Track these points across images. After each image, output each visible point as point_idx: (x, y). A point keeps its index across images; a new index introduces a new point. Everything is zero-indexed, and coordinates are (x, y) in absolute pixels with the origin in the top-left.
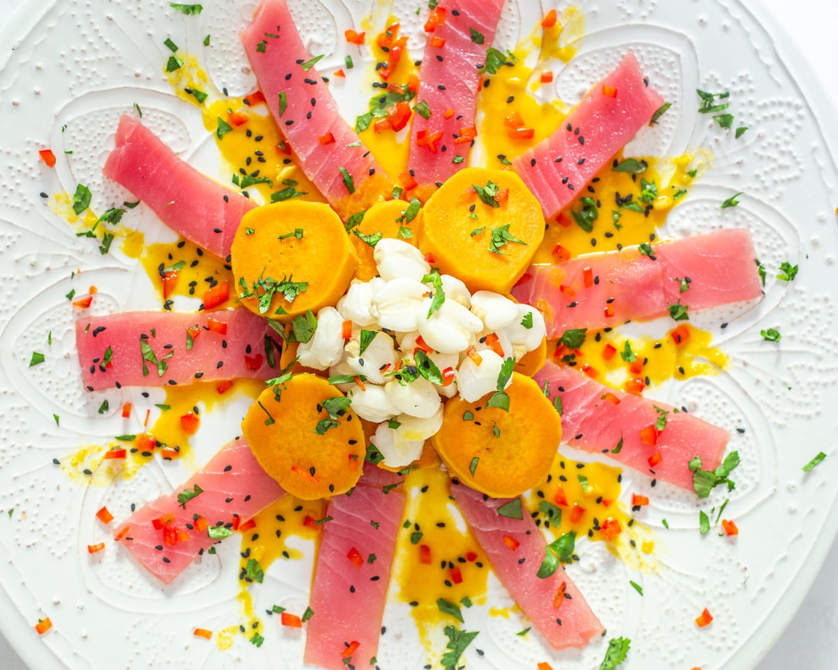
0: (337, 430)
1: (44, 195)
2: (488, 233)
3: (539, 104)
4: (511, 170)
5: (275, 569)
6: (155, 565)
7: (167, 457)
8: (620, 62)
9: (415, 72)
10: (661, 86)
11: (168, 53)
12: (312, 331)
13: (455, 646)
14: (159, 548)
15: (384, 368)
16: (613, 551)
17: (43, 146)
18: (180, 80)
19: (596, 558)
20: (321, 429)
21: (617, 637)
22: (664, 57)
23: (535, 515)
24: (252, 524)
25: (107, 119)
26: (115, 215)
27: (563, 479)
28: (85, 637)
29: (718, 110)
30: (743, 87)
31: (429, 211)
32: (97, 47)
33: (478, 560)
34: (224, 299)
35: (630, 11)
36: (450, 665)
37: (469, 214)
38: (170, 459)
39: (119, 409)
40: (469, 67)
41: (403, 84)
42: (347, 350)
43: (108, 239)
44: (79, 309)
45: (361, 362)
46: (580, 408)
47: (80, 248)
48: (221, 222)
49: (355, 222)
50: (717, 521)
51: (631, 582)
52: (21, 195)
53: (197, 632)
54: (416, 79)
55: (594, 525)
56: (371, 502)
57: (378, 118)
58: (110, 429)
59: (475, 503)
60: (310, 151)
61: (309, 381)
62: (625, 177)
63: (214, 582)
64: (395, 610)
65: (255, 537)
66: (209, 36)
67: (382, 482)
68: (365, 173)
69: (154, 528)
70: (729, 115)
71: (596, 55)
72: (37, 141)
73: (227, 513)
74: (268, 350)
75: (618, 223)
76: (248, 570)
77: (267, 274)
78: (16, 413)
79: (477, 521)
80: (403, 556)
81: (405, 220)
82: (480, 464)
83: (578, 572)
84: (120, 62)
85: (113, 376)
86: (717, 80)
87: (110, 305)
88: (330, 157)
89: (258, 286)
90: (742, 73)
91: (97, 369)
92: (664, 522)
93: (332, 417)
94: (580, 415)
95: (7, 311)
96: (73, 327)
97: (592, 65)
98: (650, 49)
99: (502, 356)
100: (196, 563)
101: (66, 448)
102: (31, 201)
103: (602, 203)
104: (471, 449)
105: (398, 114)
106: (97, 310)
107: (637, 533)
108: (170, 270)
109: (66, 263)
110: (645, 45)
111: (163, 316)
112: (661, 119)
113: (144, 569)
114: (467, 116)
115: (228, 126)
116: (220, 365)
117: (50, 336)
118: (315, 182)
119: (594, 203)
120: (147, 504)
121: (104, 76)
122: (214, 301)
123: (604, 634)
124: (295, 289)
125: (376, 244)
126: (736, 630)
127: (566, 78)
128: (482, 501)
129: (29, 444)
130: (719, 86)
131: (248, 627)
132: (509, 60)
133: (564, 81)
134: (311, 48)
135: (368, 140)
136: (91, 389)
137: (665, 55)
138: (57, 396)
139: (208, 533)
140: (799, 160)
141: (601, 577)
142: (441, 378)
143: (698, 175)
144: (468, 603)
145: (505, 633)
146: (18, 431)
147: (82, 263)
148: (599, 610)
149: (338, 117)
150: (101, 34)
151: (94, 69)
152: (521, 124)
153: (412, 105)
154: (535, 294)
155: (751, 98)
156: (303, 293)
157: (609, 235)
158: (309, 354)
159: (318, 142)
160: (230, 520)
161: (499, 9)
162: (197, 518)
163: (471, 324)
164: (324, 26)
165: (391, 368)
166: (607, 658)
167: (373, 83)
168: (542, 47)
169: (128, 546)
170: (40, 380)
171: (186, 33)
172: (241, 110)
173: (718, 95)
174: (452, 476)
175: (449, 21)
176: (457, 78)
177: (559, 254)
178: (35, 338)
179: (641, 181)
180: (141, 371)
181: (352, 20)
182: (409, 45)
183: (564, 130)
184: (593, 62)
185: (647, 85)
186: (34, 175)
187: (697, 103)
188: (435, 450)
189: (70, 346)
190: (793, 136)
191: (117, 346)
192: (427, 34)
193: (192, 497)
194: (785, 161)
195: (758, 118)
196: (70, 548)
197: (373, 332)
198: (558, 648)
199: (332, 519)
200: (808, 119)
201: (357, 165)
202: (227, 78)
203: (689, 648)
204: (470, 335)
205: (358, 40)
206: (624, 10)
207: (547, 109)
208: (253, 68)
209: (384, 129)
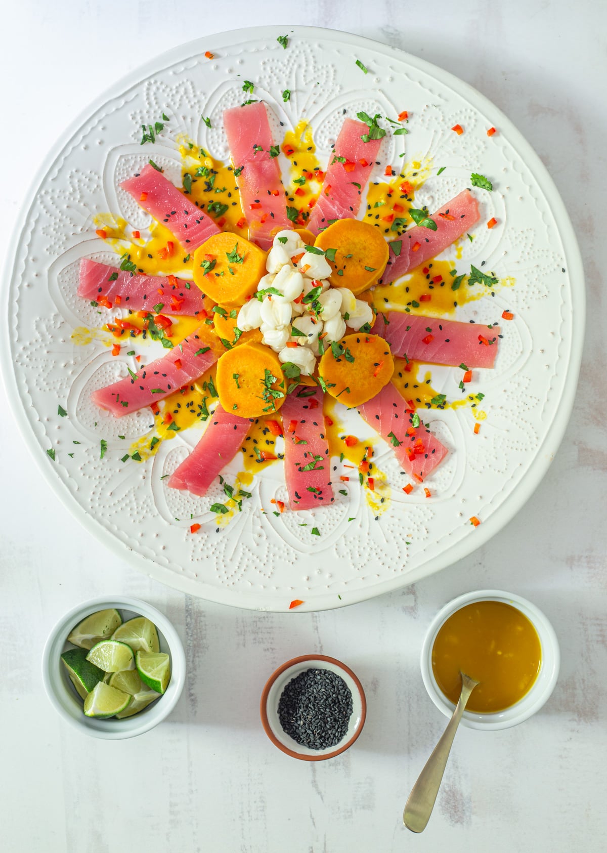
0: (351, 350)
1: (218, 530)
2: (232, 265)
3: (152, 239)
4: (193, 255)
5: (437, 387)
6: (437, 458)
7: (372, 454)
8: (126, 191)
9: (136, 314)
10: (139, 166)
11: (130, 460)
12: (293, 366)
13: (480, 279)
14: (426, 456)
15: (313, 322)
16: (419, 187)
17: (188, 531)
18: (146, 453)
19: (424, 196)
20: (351, 359)
21: (471, 182)
22: (122, 165)
23: (399, 234)
24: (410, 402)
25: (171, 495)
26: (227, 489)
27: (377, 217)
28: (481, 497)
29: (153, 131)
30: (138, 117)
31: (220, 300)
32: (128, 501)
33: (427, 267)
34: (276, 423)
35: (96, 186)
36: (491, 281)
37: (221, 277)
38: (373, 452)
39: (345, 484)
40: (132, 281)
41: (142, 321)
42: (304, 344)
43: (242, 493)
44: (285, 509)
45: (310, 335)
46: (334, 209)
47: (248, 510)
48: (230, 426)
49: (228, 344)
50: (399, 124)
51: (438, 175)
52: (218, 544)
53: (476, 432)
54: (140, 313)
55: (405, 198)
56: (395, 331)
57: (164, 335)
58: (357, 489)
59: (393, 269)
60: (186, 374)
61: (323, 366)
62: (194, 185)
63: (446, 424)
64: (459, 315)
65: (418, 400)
66: (119, 436)
67: (382, 326)
68: (197, 341)
69: (415, 460)
70: (156, 125)
71: (122, 206)
72: (185, 535)
73: (404, 417)
74: (306, 396)
75: (222, 190)
76: (438, 404)
77: (261, 395)
78: (348, 543)
79: (404, 268)
80: (427, 312)
81: (225, 315)
82: (369, 266)
83: (433, 207)
84: (136, 488)
85: (324, 487)
86: (134, 133)
87: (282, 491)
88: (189, 362)
89: (268, 400)
90: (130, 118)
91: (320, 496)
92: (401, 156)
93: (344, 353)
94: (338, 208)
95: (287, 550)
96: (296, 512)
97: (128, 208)
98: (117, 174)
99: (304, 254)
100: (435, 435)
101: (368, 513)
102: (221, 538)
103: (210, 200)
104: (360, 271)
105: (162, 323)
106: (285, 499)
107: (408, 172)
108: (259, 456)
109: (258, 517)
110: (115, 176)
111: (287, 459)
112: (159, 165)
113: (440, 465)
114: (161, 282)
115: (172, 424)
116: (315, 424)
117: (302, 525)
118: (204, 371)
119: (211, 204)
120: (400, 465)
121: (145, 497)
122: (277, 429)
123: (470, 190)
124: (269, 377)
125: (241, 331)
126: (464, 110)
127: (136, 224)
128: (392, 266)
129: (367, 535)
130: (138, 132)
131: (473, 402)
132: (126, 258)
133: (138, 225)
134: (123, 376)
135: (178, 341)
136: (333, 499)
137: (121, 164)
138: (337, 520)
139: (416, 427)
140: (181, 82)
141: (435, 193)
142: (319, 288)
143: (192, 143)
144: (454, 272)
145: (471, 249)
146: (359, 541)
147: (257, 508)
148: (455, 193)
149: (164, 358)
150: (121, 499)
151: (141, 503)
152: (165, 249)
153: (155, 315)
154: (266, 238)
155: (145, 112)
156: (271, 372)
157: (230, 195)
158: (307, 367)
159: (180, 369)
160: (408, 415)
161: (96, 264)
162: (408, 435)
163: (286, 272)
164: (110, 368)
165: (313, 317)
166: (484, 187)
167: (143, 339)
168: (118, 238)
169: (426, 475)
170: (328, 530)
171: (118, 450)
172: (162, 417)
173: (144, 132)
174: (377, 283)
175: (105, 294)
176: (139, 288)
177: (242, 224)
178: (303, 534)
179: (196, 177)
180: (321, 471)
181: (106, 352)
182: (120, 318)
183: (168, 224)
184: (126, 207)
185: (139, 175)
186: (206, 537)
187: (149, 145)
188: (362, 293)
189: (308, 514)
190: (167, 87)
191: (306, 485)
192: (113, 307)
193: (395, 438)
194: (182, 90)
195: (157, 107)
196: (428, 508)
197: (293, 329)
198: (479, 216)
199: (405, 354)
200: (156, 78)
201: (193, 346)
202: (143, 425)
203: (476, 138)
204: (292, 272)
205: (118, 348)
206: (95, 189)
207: (155, 235)
208: (137, 410)
209: (170, 331)
